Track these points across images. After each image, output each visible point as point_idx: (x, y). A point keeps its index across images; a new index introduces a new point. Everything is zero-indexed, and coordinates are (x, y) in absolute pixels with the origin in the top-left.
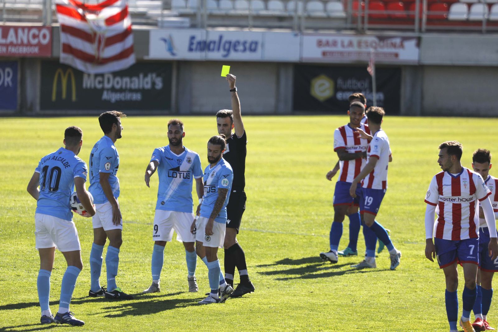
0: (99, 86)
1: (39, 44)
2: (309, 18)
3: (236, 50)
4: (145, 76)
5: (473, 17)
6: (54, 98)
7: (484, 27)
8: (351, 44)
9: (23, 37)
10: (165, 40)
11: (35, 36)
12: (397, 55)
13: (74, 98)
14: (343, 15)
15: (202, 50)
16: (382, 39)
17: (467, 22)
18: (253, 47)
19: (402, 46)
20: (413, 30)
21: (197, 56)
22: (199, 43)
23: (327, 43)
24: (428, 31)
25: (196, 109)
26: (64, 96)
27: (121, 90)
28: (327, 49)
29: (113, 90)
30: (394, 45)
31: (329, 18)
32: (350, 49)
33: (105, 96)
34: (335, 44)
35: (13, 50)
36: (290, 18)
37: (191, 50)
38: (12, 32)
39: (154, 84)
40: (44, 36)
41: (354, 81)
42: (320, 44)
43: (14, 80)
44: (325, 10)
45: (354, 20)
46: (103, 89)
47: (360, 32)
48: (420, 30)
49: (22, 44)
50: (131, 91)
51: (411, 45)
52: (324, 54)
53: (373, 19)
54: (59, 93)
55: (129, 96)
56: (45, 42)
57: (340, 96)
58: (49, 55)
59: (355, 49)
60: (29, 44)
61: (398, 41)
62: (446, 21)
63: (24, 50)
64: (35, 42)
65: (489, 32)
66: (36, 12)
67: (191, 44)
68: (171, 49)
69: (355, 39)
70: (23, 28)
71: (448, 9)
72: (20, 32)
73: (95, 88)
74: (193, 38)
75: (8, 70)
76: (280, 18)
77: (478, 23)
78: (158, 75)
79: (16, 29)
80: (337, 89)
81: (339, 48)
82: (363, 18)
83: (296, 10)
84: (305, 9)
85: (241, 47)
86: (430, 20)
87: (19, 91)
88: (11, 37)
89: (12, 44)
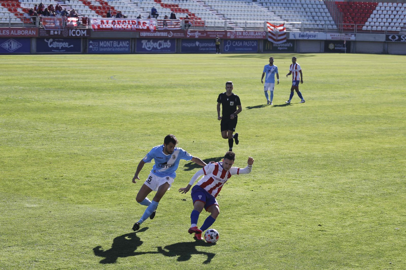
0: (277, 46)
1: (263, 36)
2: (328, 29)
3: (310, 37)
4: (288, 43)
5: (368, 29)
6: (266, 49)
7: (371, 32)
8: (339, 36)
9: (259, 34)
10: (293, 35)
11: (262, 34)
12: (350, 38)
13: (271, 49)
14: (337, 28)
15: (302, 37)
16: (346, 34)
17: (367, 31)
18: (315, 36)
19: (351, 36)
20: (354, 32)
21: (301, 38)
22: (302, 35)
23: (333, 35)
24: (357, 33)
25: (301, 51)
26: (269, 48)
27: (282, 47)
28: (333, 37)
29: (280, 47)
30: (349, 36)
31: (333, 29)
32: (338, 37)
33: (279, 48)
34: (335, 35)
35: (257, 37)
36: (324, 29)
37: (299, 37)
38: (257, 33)
39: (290, 45)
40: (264, 34)
41: (339, 45)
42: (331, 35)
43: (257, 44)
44: (332, 27)
45: (339, 29)
46: (278, 47)
47: (340, 32)
48: (355, 32)
49: (259, 36)
50: (285, 47)
51: (353, 36)
52: (332, 38)
53: (344, 30)
54: (268, 48)
55: (284, 48)
56: (264, 35)
57: (336, 48)
58: (265, 38)
59: (340, 37)
60: (261, 36)
61: (350, 35)
62: (361, 30)
63: (259, 37)
64: (262, 35)
65: (372, 33)
66: (262, 28)
67: (300, 35)
68: (295, 37)
69: (340, 34)
70: (259, 32)
71: (362, 27)
72: (259, 33)
73: (276, 47)
74: (300, 34)
75: (256, 42)
76: (321, 29)
77: (369, 31)
78: (292, 43)
79: (258, 32)
80: (335, 47)
81: (336, 37)
82: (342, 29)
83: (325, 27)
84: (328, 27)
85: (312, 36)
86: (358, 30)
87: (258, 47)
88: (257, 34)
89: (257, 36)
